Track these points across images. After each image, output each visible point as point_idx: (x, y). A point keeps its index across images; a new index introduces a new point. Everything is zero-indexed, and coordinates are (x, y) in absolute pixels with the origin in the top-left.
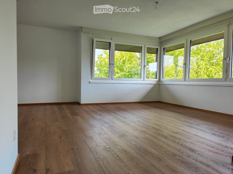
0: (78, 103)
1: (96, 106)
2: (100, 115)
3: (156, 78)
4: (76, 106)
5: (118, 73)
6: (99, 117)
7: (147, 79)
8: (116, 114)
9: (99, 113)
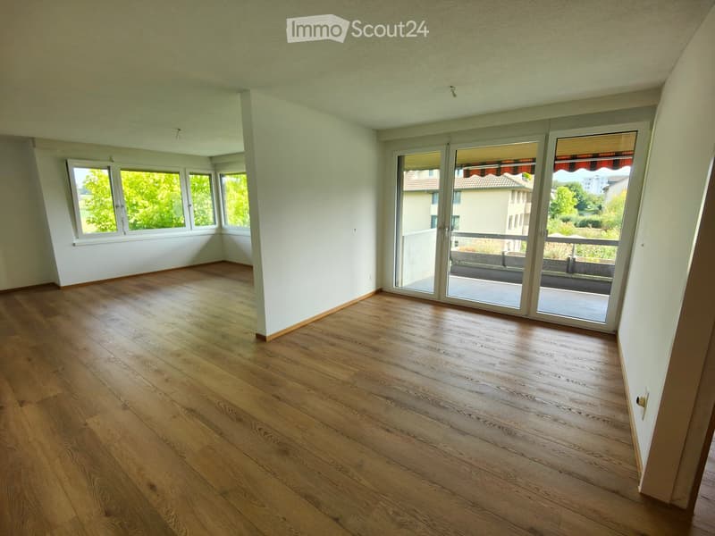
0: (54, 286)
1: (97, 288)
2: (105, 307)
3: (215, 223)
4: (50, 294)
5: (145, 207)
6: (101, 312)
7: (197, 227)
8: (136, 299)
9: (104, 302)
